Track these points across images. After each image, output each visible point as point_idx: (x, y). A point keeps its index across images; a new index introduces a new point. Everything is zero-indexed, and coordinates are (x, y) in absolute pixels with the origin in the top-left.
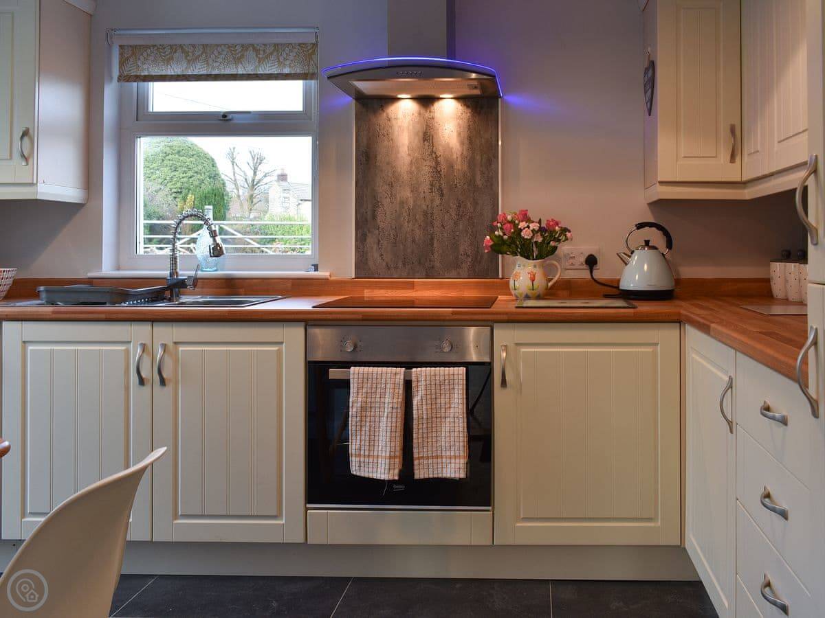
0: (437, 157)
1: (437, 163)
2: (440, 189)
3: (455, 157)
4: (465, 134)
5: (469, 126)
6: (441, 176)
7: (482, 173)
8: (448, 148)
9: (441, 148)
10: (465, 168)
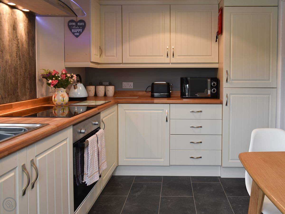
0: (18, 40)
1: (18, 42)
2: (19, 56)
3: (23, 41)
4: (26, 30)
5: (28, 26)
6: (19, 50)
7: (32, 50)
8: (21, 36)
9: (19, 35)
10: (27, 47)
